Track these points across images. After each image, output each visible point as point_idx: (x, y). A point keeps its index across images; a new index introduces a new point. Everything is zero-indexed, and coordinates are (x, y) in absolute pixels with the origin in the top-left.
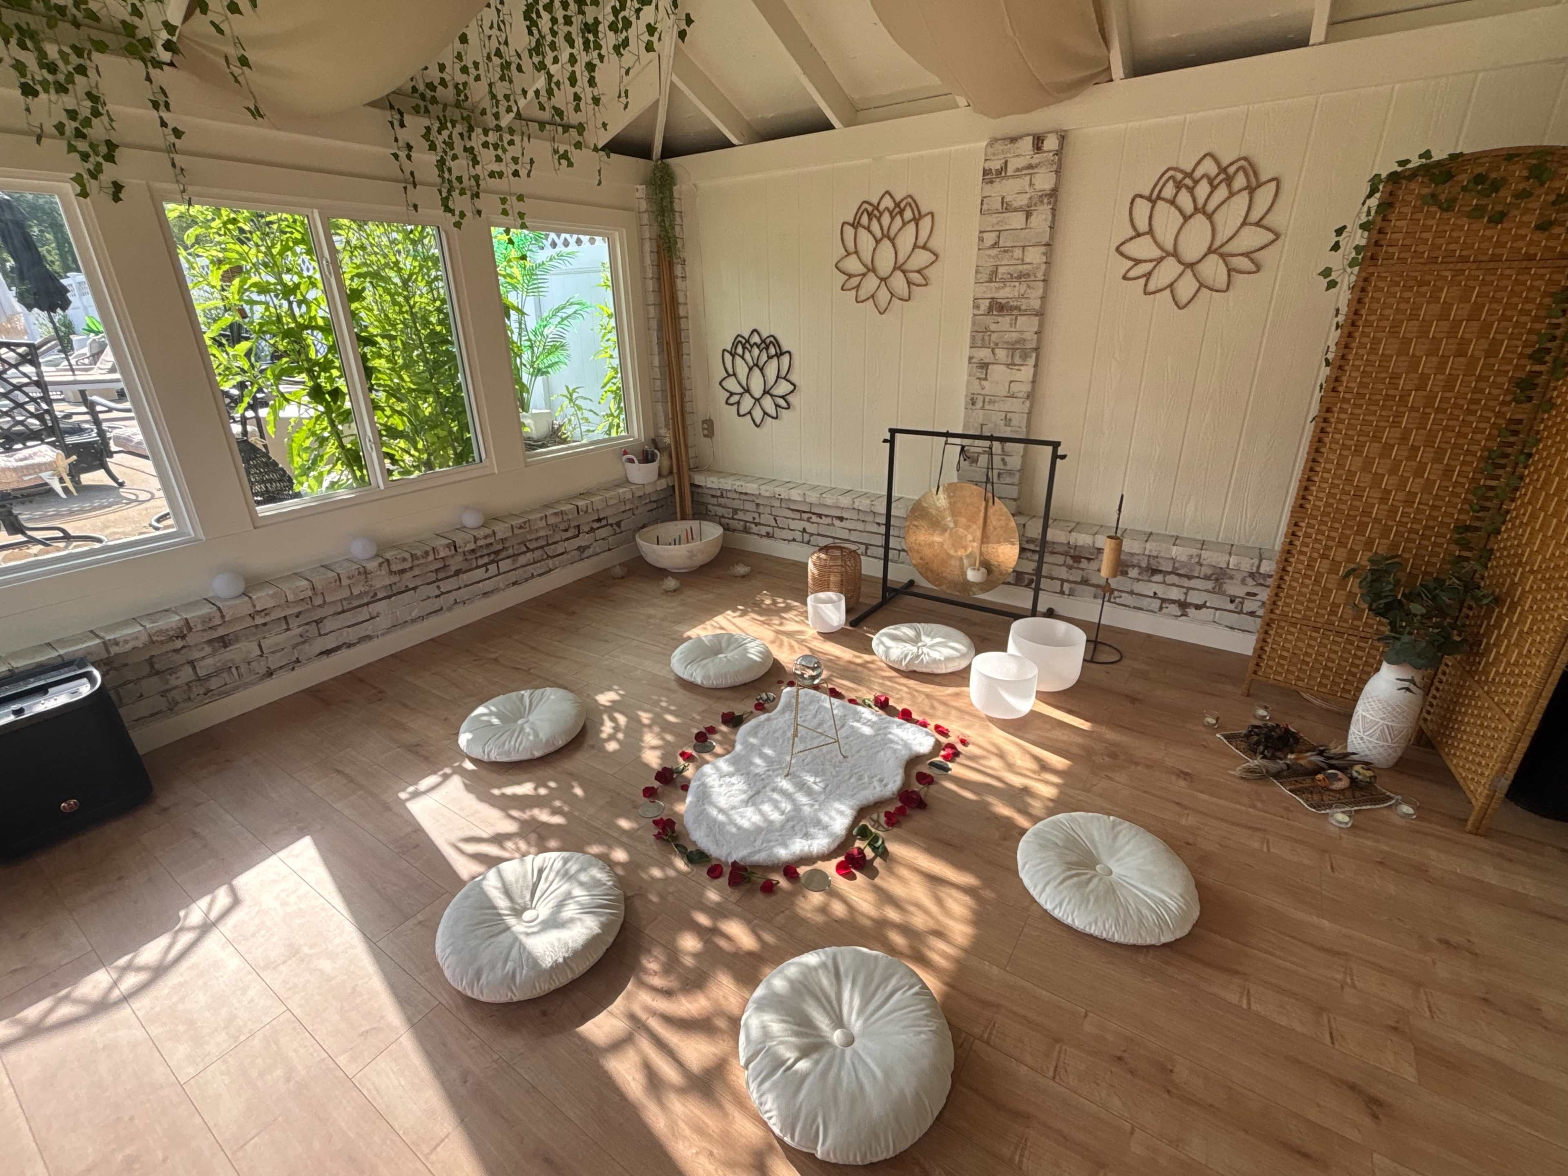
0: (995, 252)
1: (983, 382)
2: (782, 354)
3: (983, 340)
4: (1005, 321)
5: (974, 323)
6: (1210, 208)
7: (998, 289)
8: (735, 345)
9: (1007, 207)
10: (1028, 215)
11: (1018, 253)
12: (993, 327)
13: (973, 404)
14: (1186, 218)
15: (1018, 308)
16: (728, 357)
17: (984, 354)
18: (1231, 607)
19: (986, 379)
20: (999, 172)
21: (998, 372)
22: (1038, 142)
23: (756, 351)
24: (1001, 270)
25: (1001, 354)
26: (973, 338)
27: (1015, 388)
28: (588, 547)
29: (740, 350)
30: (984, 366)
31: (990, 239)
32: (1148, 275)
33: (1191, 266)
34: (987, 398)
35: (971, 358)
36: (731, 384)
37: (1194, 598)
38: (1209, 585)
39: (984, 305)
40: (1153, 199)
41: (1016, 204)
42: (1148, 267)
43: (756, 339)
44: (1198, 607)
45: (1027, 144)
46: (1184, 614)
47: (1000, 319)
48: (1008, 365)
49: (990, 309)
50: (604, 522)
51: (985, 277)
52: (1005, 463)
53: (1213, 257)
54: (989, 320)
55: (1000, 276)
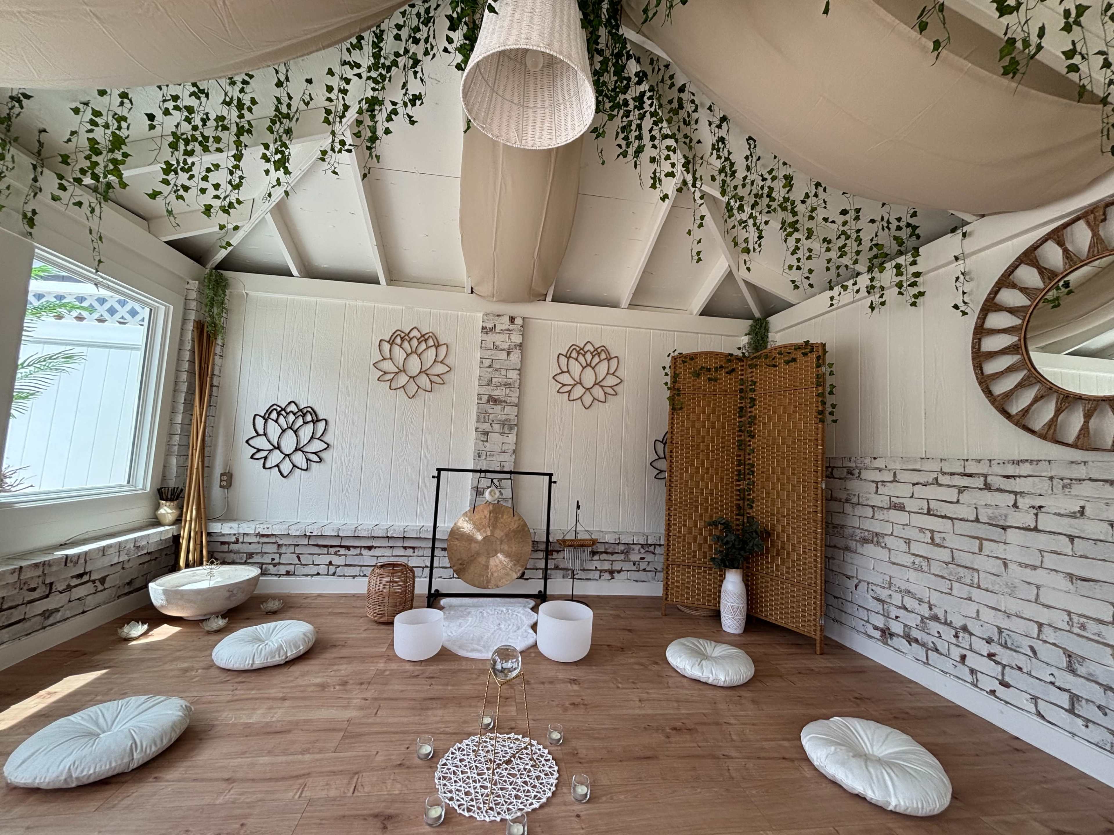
0: (490, 370)
1: (486, 444)
2: (318, 420)
3: (485, 418)
4: (498, 408)
5: (478, 408)
6: (593, 365)
7: (492, 390)
8: (269, 411)
9: (496, 348)
10: (509, 353)
11: (504, 372)
12: (490, 411)
13: (479, 457)
14: (584, 368)
15: (505, 402)
16: (261, 421)
17: (486, 426)
18: (634, 568)
19: (487, 441)
20: (491, 329)
21: (494, 437)
22: (512, 320)
23: (291, 418)
24: (494, 380)
25: (497, 427)
26: (478, 417)
27: (505, 447)
29: (274, 415)
30: (486, 433)
31: (487, 363)
32: (569, 392)
33: (588, 389)
34: (488, 453)
35: (477, 428)
36: (261, 442)
37: (617, 567)
38: (622, 557)
39: (485, 398)
40: (569, 357)
41: (501, 347)
42: (569, 388)
43: (293, 408)
44: (619, 572)
45: (506, 319)
46: (613, 578)
47: (494, 407)
48: (501, 433)
49: (488, 401)
51: (485, 383)
52: (502, 494)
53: (597, 386)
54: (488, 407)
55: (493, 383)
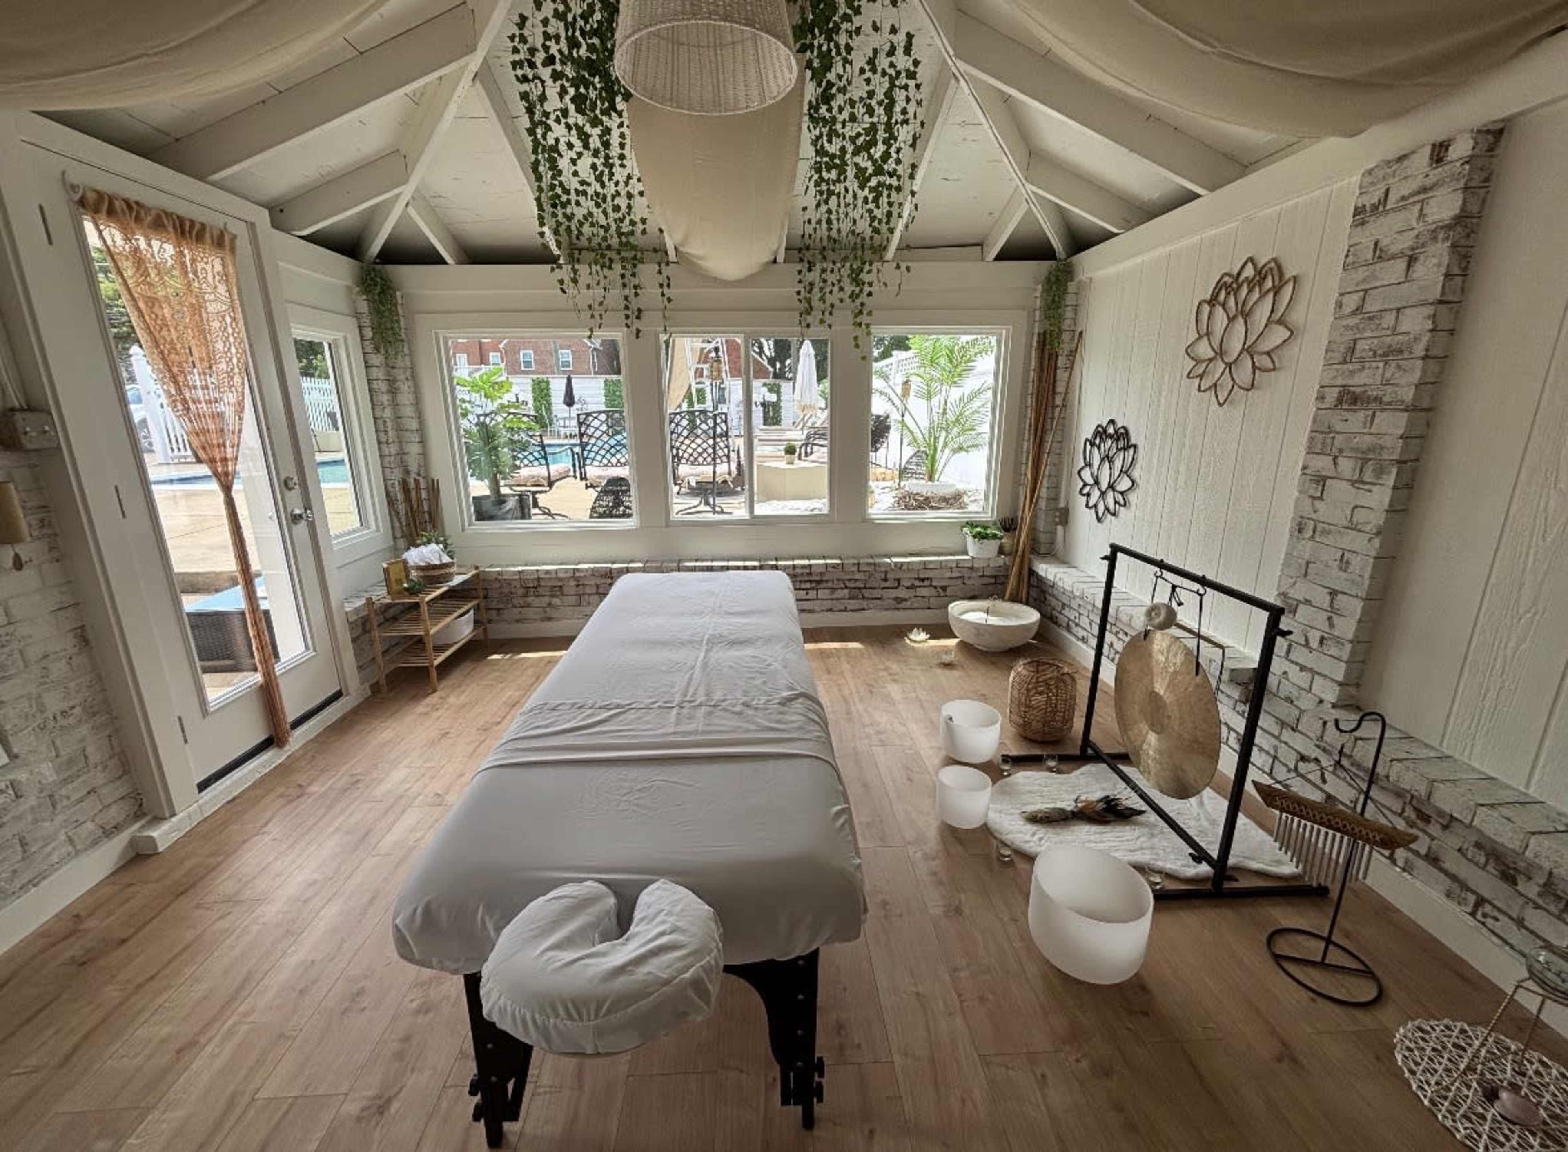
0: (1355, 320)
1: (1318, 503)
2: (1129, 447)
3: (1324, 444)
4: (1357, 419)
5: (1315, 421)
7: (1352, 373)
8: (1095, 435)
9: (1380, 254)
10: (1412, 261)
11: (1389, 320)
12: (1340, 426)
13: (1300, 531)
15: (1378, 400)
16: (1088, 447)
17: (1323, 464)
19: (1321, 498)
20: (1375, 207)
21: (1339, 490)
22: (1439, 151)
24: (1360, 345)
25: (1346, 466)
26: (1311, 439)
27: (1361, 516)
28: (906, 600)
29: (1098, 440)
30: (1322, 480)
31: (1351, 302)
34: (1320, 526)
35: (1305, 468)
36: (1086, 474)
39: (1332, 395)
41: (1394, 249)
43: (1111, 430)
47: (1347, 415)
48: (1353, 483)
49: (1340, 401)
50: (927, 583)
51: (1337, 356)
52: (1332, 625)
54: (1336, 419)
55: (1357, 354)
